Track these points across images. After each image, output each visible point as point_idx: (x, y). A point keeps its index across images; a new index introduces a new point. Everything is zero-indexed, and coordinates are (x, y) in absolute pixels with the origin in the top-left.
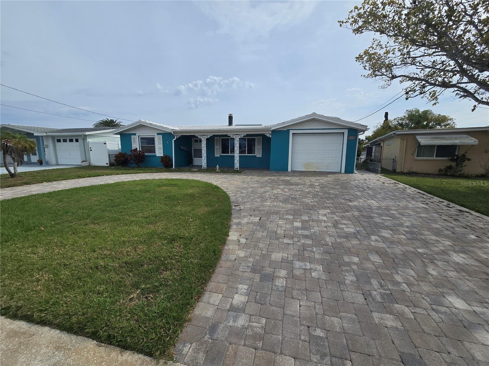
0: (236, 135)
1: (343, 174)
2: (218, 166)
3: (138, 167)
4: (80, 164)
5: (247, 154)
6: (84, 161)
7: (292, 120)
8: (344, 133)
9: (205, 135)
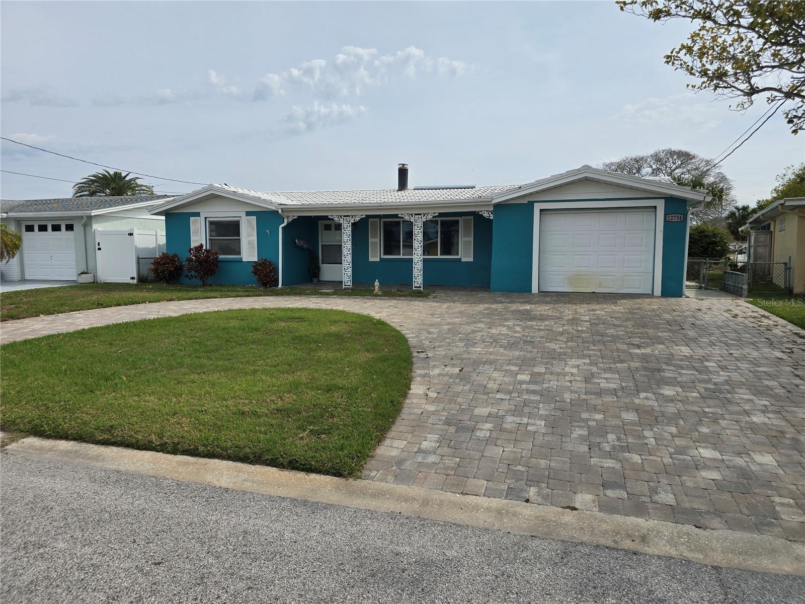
0: (415, 214)
1: (658, 297)
2: (377, 283)
3: (204, 285)
4: (75, 278)
5: (439, 256)
6: (82, 273)
7: (539, 183)
8: (655, 207)
9: (349, 216)
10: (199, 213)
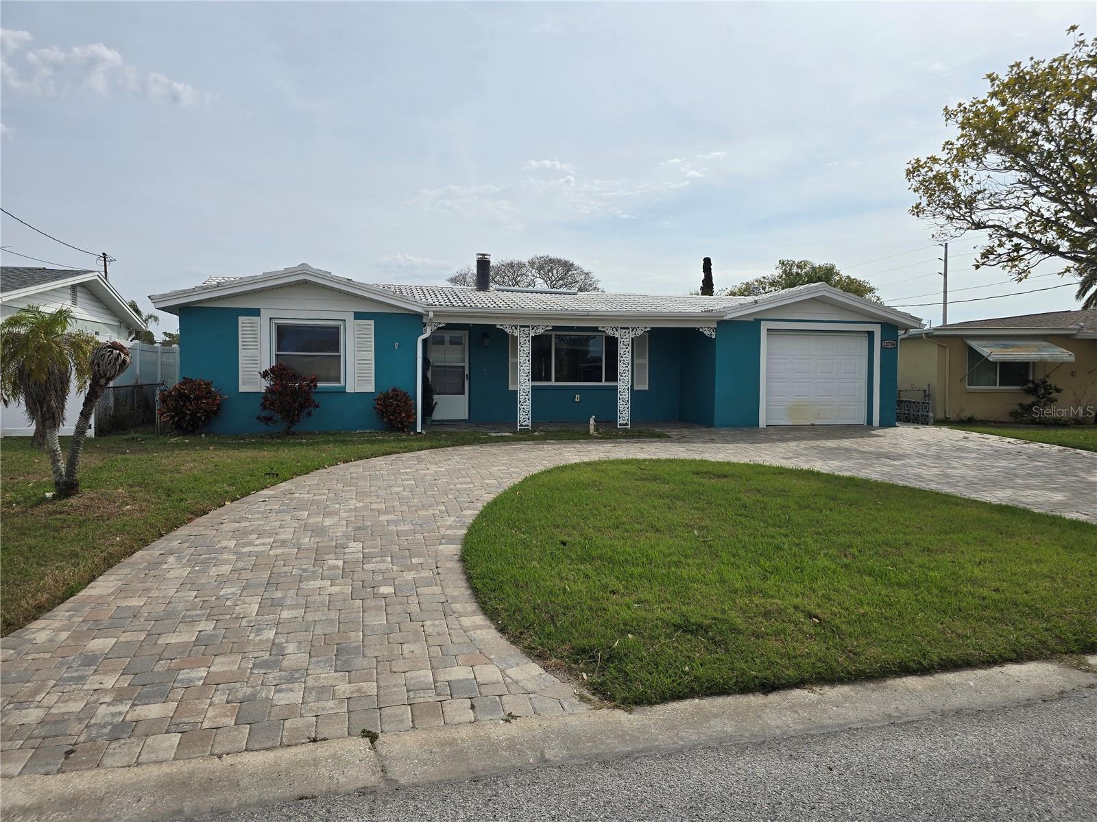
0: (621, 328)
1: (876, 428)
2: (592, 421)
8: (873, 333)
9: (528, 327)
10: (259, 310)
